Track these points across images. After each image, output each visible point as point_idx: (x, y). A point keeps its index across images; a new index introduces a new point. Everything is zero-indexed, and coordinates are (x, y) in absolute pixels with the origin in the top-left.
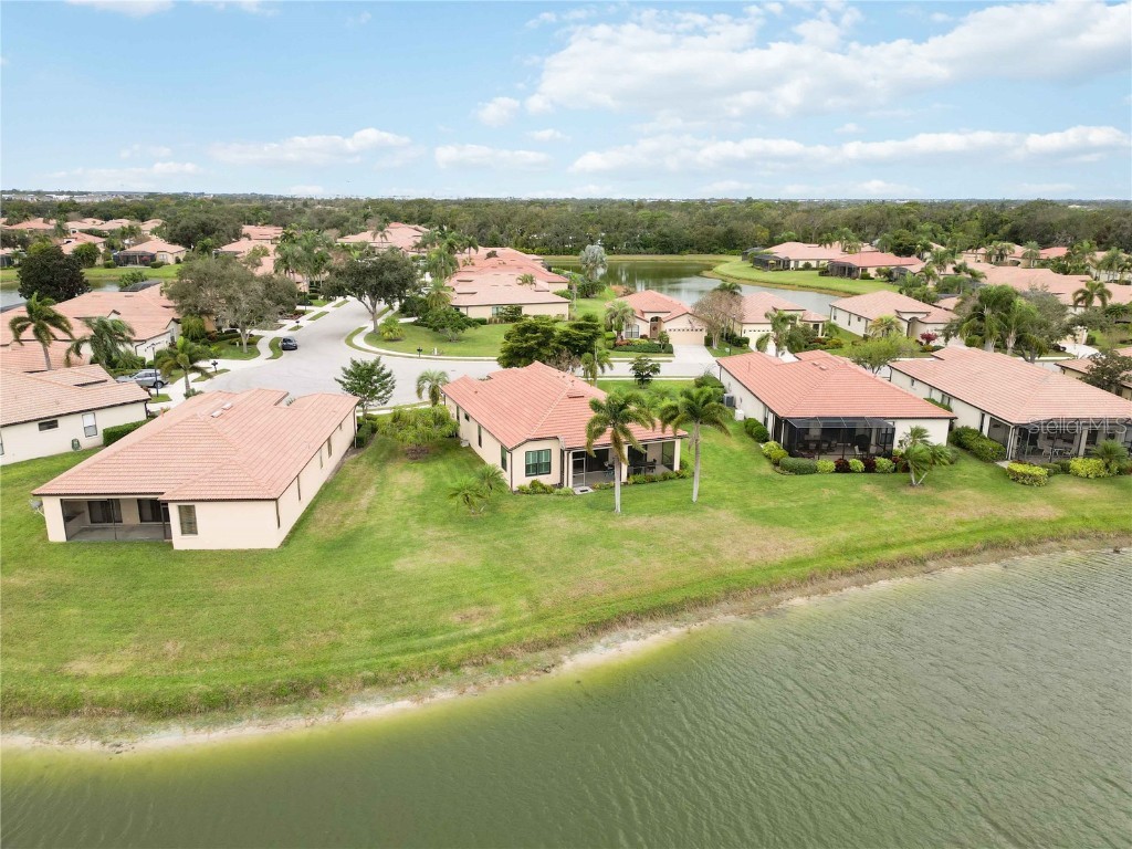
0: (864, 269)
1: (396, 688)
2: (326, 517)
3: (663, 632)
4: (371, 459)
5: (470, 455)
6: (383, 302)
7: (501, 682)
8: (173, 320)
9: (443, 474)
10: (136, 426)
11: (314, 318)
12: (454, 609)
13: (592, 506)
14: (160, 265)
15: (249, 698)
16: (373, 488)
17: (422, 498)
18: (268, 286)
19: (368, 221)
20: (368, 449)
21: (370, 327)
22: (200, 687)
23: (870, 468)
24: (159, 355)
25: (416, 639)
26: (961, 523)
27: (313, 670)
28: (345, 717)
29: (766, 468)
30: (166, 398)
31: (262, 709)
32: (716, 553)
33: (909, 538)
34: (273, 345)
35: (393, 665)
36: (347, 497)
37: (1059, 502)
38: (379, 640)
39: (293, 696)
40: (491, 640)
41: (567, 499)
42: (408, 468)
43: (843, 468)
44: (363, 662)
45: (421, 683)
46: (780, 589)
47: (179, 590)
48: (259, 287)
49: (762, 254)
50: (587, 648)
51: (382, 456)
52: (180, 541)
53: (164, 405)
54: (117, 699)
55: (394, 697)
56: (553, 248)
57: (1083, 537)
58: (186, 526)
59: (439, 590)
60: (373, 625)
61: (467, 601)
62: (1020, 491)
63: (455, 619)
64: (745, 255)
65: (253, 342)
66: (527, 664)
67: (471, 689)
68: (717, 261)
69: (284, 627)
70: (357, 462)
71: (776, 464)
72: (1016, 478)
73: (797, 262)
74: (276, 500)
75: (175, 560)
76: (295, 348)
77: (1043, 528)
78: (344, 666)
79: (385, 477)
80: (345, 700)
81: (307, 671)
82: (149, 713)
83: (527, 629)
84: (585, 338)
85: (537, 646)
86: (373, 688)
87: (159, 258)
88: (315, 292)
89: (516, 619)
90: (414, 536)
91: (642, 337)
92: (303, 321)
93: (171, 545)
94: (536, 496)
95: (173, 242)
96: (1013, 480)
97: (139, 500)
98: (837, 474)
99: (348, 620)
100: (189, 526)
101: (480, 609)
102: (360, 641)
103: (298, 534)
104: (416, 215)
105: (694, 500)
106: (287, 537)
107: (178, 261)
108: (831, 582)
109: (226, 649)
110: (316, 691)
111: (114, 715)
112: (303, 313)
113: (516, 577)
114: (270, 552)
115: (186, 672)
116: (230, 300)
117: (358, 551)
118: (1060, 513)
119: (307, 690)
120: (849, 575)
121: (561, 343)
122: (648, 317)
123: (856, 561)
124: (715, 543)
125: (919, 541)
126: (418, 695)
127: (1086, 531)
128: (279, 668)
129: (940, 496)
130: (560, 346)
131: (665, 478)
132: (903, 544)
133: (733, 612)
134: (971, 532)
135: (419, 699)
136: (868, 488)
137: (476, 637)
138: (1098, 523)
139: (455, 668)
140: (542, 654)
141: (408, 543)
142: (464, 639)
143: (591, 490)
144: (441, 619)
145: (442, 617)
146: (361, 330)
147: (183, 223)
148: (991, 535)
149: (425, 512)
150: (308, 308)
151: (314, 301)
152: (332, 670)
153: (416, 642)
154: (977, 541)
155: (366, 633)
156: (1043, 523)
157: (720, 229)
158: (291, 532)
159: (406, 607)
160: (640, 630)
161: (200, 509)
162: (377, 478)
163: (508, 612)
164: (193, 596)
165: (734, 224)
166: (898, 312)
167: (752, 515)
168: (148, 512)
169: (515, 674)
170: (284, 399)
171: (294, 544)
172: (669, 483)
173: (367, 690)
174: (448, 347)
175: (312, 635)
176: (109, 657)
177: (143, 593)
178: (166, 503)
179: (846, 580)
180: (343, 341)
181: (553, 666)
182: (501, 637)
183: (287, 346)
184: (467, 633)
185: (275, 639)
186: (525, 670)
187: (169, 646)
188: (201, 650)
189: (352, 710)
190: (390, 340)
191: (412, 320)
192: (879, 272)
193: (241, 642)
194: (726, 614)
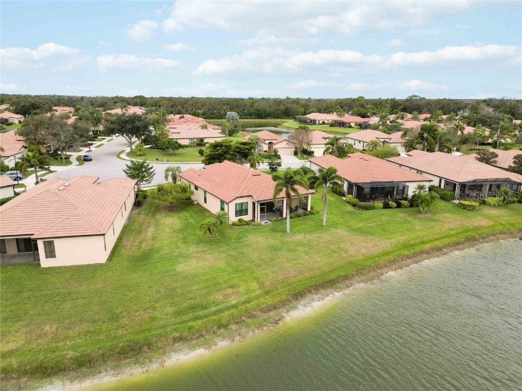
0: (349, 123)
1: (194, 342)
2: (130, 244)
3: (331, 295)
4: (147, 212)
5: (200, 208)
6: (134, 137)
7: (253, 332)
8: (23, 146)
9: (188, 218)
10: (9, 199)
11: (97, 147)
12: (218, 291)
13: (274, 230)
14: (11, 124)
15: (104, 358)
16: (152, 227)
17: (181, 230)
18: (75, 128)
19: (117, 104)
20: (144, 206)
21: (128, 150)
22: (71, 354)
23: (399, 206)
24: (17, 164)
25: (200, 310)
26: (452, 230)
27: (142, 335)
28: (166, 364)
29: (350, 208)
30: (23, 186)
31: (113, 364)
32: (346, 251)
33: (432, 238)
34: (78, 159)
35: (190, 328)
36: (139, 232)
37: (489, 217)
38: (178, 313)
39: (132, 354)
40: (243, 308)
41: (259, 227)
42: (170, 216)
43: (386, 206)
44: (172, 327)
45: (207, 337)
46: (380, 268)
47: (49, 292)
48: (71, 129)
49: (303, 118)
50: (295, 308)
51: (152, 210)
52: (45, 262)
53: (23, 189)
54: (15, 367)
55: (193, 348)
56: (208, 117)
57: (504, 233)
58: (48, 253)
59: (206, 280)
60: (172, 304)
61: (224, 286)
62: (469, 214)
63: (219, 297)
64: (295, 119)
65: (67, 158)
66: (265, 320)
67: (237, 338)
68: (282, 122)
69: (120, 310)
70: (139, 214)
71: (354, 205)
72: (465, 207)
73: (319, 121)
74: (104, 235)
75: (43, 274)
76: (91, 160)
77: (487, 230)
78: (162, 331)
79: (157, 221)
80: (164, 353)
81: (138, 337)
82: (38, 375)
83: (262, 300)
84: (248, 149)
85: (269, 309)
86: (180, 343)
87: (10, 121)
88: (96, 135)
89: (254, 294)
90: (183, 251)
91: (265, 151)
92: (92, 148)
93: (39, 265)
94: (242, 227)
95: (17, 113)
96: (464, 208)
97: (17, 239)
98: (384, 209)
99: (157, 303)
100: (51, 253)
101: (232, 290)
102: (167, 314)
103: (116, 254)
104: (139, 102)
105: (324, 224)
106: (110, 256)
107: (20, 122)
108: (403, 262)
109: (85, 327)
110: (145, 348)
111: (13, 378)
112: (91, 144)
113: (247, 270)
114: (101, 265)
115: (60, 344)
116: (55, 135)
117: (153, 261)
118: (492, 223)
119: (141, 348)
120: (410, 258)
121: (235, 152)
122: (267, 142)
123: (412, 251)
124: (342, 246)
125: (437, 239)
126: (208, 345)
127: (505, 230)
128: (122, 336)
129: (436, 217)
130: (236, 153)
131: (305, 215)
132: (430, 241)
133: (362, 281)
134: (458, 233)
135: (209, 348)
136: (402, 215)
137: (234, 306)
138: (509, 227)
139: (225, 326)
140: (271, 314)
141: (181, 255)
142: (228, 309)
143: (270, 222)
144: (212, 298)
145: (212, 296)
146: (123, 151)
147: (22, 104)
148: (467, 234)
149: (185, 238)
150: (94, 142)
151: (96, 139)
152: (154, 334)
153: (202, 313)
154: (461, 238)
155: (170, 310)
156: (486, 228)
157: (282, 107)
158: (111, 253)
159: (190, 292)
160: (319, 295)
161: (57, 243)
162: (153, 221)
163: (248, 291)
164: (58, 295)
165: (289, 106)
166: (377, 138)
167: (354, 231)
168: (22, 246)
169: (260, 326)
170: (96, 182)
171: (115, 260)
172: (307, 217)
173: (176, 345)
174: (170, 158)
175: (137, 314)
176: (6, 339)
177: (25, 294)
178: (35, 240)
179: (409, 261)
180: (115, 157)
181: (280, 320)
182: (248, 305)
183: (86, 159)
184: (229, 304)
185: (114, 318)
186: (265, 324)
187: (47, 328)
188: (68, 329)
189: (169, 358)
190: (140, 155)
191: (149, 146)
192: (356, 124)
193: (94, 321)
194: (359, 283)
